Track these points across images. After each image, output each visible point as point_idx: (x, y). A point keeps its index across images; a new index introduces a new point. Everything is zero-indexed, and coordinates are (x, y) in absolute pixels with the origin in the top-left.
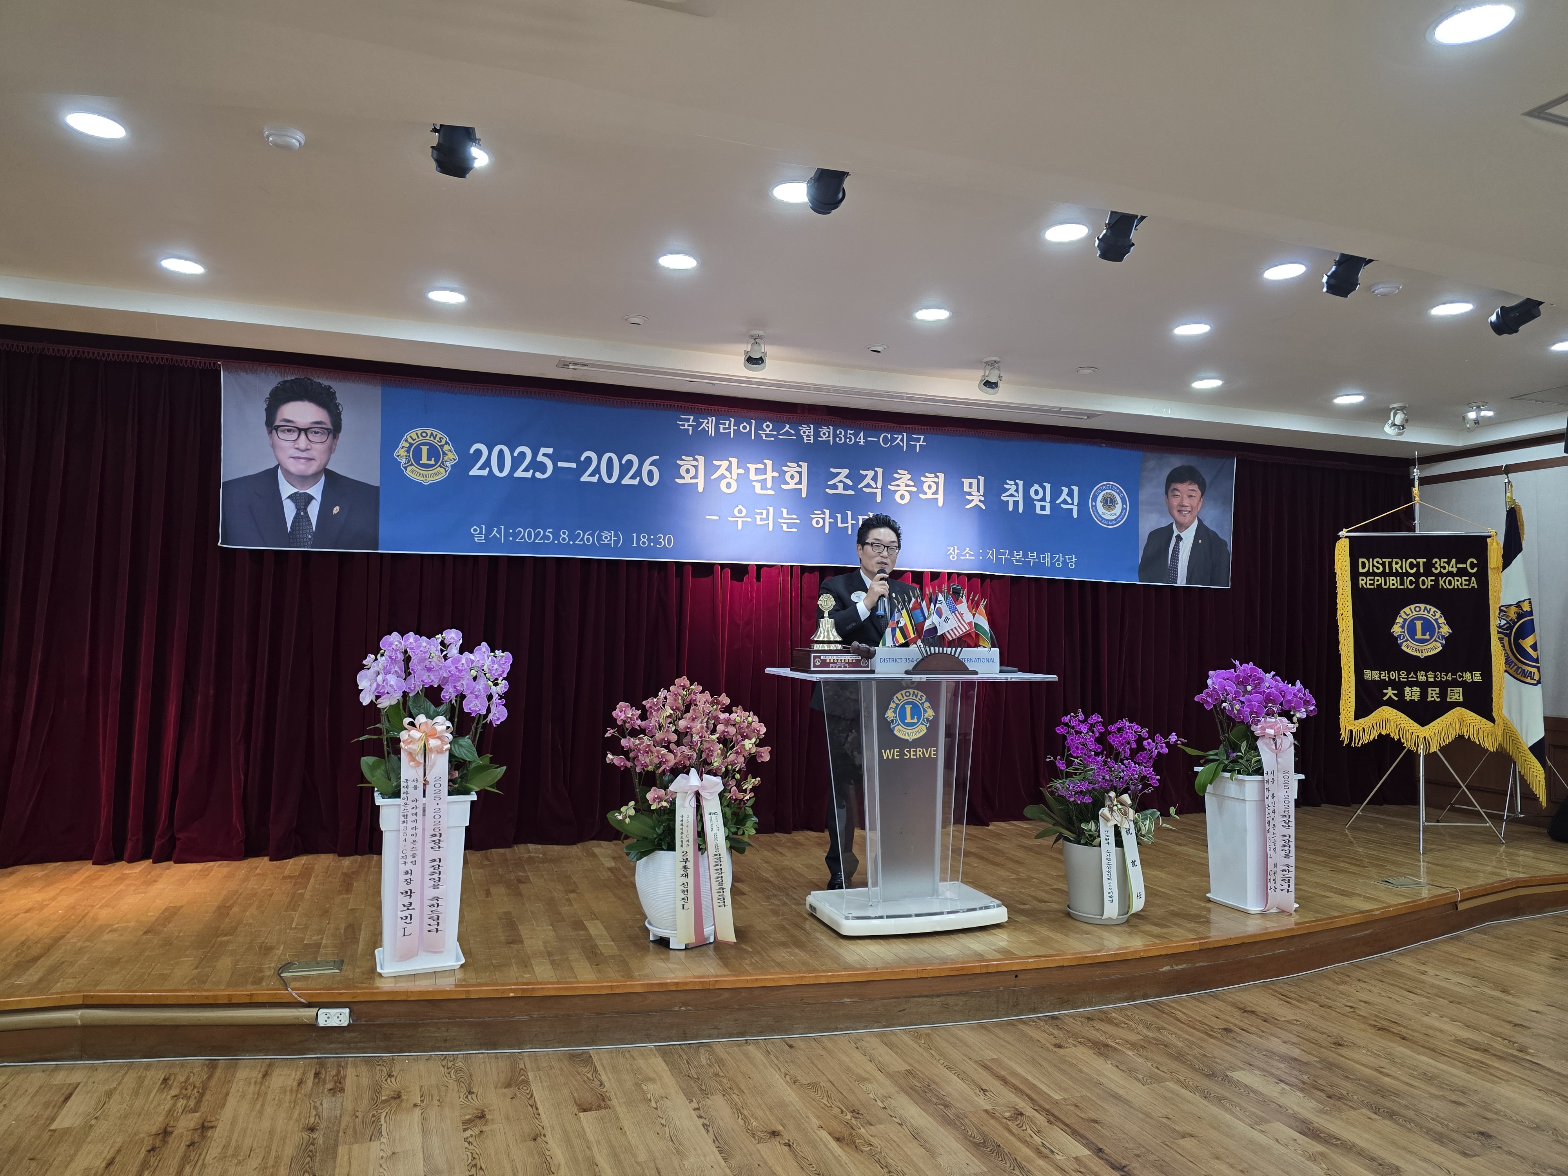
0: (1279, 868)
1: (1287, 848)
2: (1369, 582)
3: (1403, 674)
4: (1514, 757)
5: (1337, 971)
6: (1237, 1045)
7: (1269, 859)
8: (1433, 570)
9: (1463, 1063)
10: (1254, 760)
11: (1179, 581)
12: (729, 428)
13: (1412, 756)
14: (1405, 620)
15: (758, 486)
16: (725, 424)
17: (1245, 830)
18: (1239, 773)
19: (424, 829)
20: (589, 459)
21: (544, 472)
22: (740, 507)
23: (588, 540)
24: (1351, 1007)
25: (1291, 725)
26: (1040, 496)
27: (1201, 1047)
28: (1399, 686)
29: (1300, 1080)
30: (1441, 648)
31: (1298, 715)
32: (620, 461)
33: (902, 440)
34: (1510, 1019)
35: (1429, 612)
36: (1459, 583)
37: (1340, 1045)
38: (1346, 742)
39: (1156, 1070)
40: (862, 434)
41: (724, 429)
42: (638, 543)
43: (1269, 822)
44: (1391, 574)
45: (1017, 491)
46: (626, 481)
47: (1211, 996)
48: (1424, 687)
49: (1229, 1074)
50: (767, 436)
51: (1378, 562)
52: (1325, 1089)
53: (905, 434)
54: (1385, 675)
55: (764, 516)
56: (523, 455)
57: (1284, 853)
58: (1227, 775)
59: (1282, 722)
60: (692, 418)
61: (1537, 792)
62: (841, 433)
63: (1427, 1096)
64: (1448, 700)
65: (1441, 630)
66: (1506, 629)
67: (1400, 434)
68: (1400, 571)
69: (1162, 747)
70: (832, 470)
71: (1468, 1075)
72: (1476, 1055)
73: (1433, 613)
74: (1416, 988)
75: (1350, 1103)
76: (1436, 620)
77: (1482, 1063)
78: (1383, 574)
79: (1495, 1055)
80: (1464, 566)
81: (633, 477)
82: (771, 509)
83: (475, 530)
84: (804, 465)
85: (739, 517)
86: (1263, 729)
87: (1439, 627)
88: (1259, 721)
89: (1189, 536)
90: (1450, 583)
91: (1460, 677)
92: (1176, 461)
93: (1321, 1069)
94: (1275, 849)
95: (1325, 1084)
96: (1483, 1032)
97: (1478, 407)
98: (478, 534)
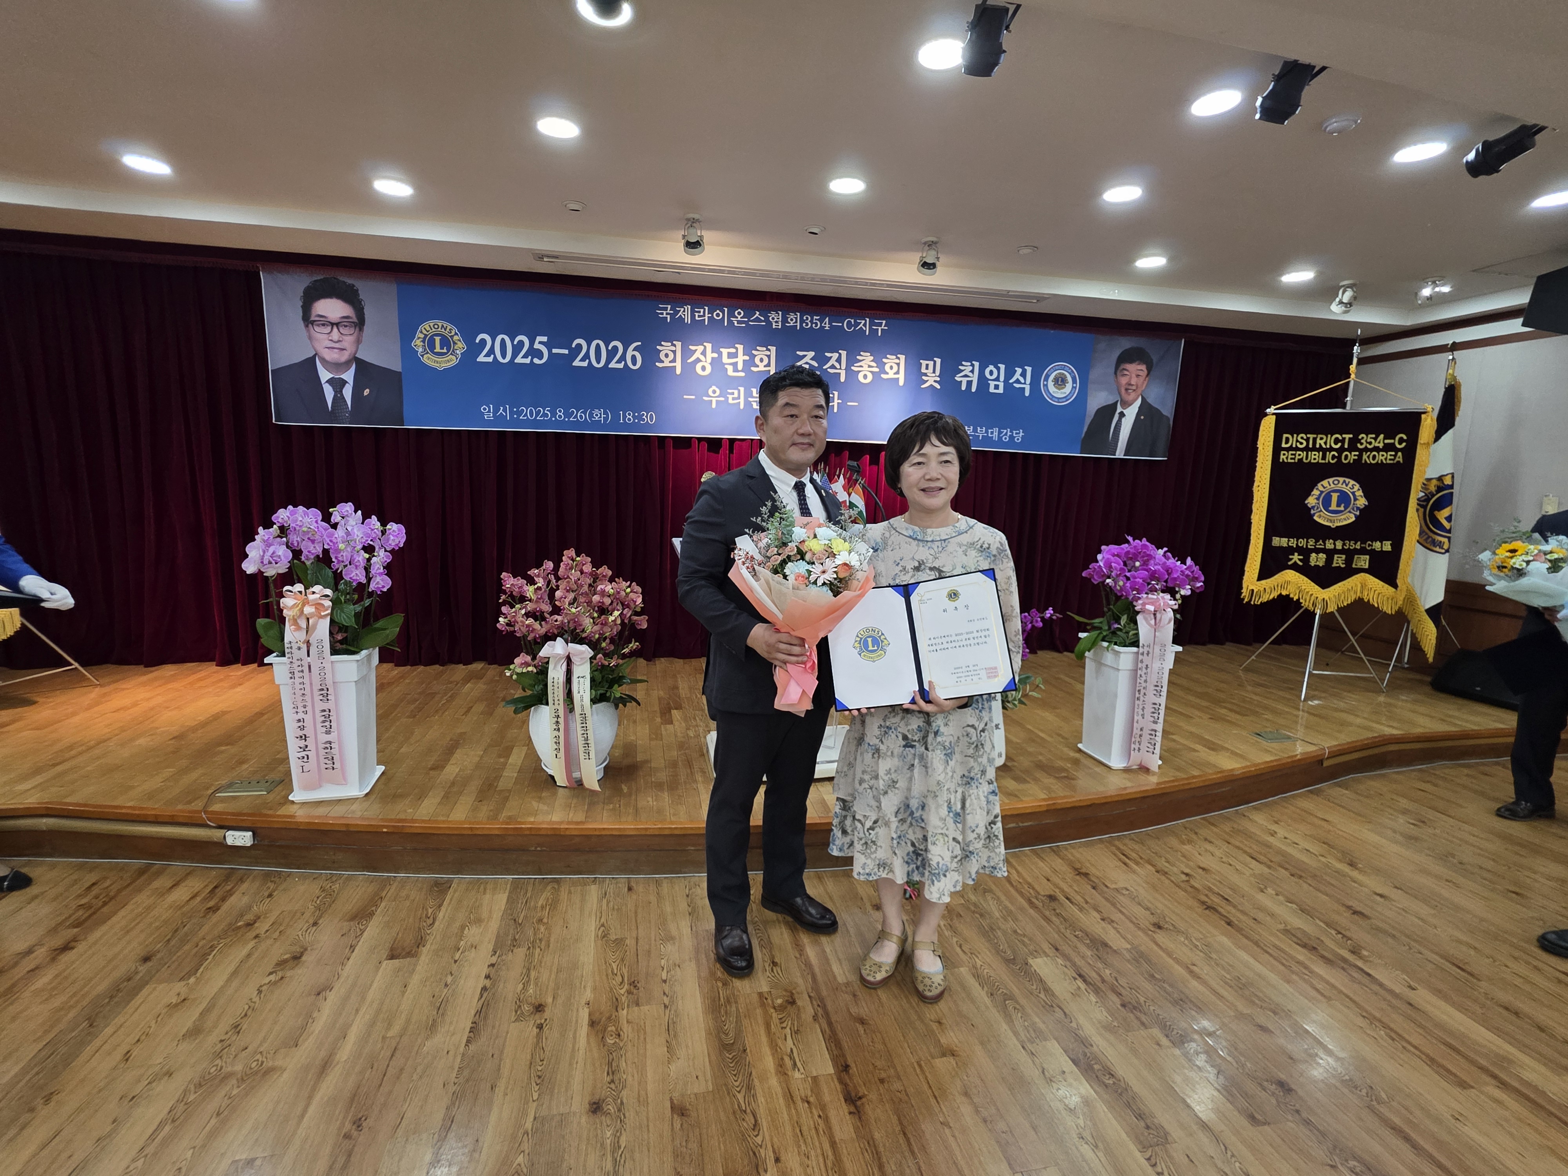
0: (1146, 733)
1: (1156, 715)
2: (1290, 456)
3: (1311, 542)
4: (1409, 617)
5: (1187, 826)
6: (1054, 919)
7: (1135, 724)
8: (1359, 445)
9: (1283, 965)
10: (1131, 633)
11: (1117, 453)
12: (704, 316)
13: (1309, 615)
14: (1322, 492)
15: (730, 369)
16: (699, 312)
17: (1116, 696)
18: (1116, 644)
19: (311, 684)
20: (579, 346)
21: (541, 358)
22: (714, 388)
23: (581, 417)
24: (1187, 875)
25: (1173, 602)
26: (995, 375)
27: (1015, 920)
28: (1305, 553)
29: (1100, 976)
30: (1354, 519)
31: (1183, 592)
32: (607, 347)
33: (865, 325)
34: (1350, 904)
35: (1347, 485)
36: (1383, 458)
37: (1160, 927)
38: (1246, 600)
39: (958, 950)
40: (827, 319)
41: (699, 316)
42: (624, 419)
43: (1139, 691)
44: (1314, 449)
45: (972, 371)
46: (613, 365)
47: (1054, 851)
48: (1330, 554)
49: (1030, 961)
50: (739, 322)
51: (1302, 438)
52: (1123, 992)
53: (868, 320)
54: (1293, 543)
55: (736, 395)
56: (521, 343)
57: (1152, 719)
58: (1105, 644)
59: (1163, 598)
60: (669, 307)
61: (1426, 649)
62: (807, 319)
63: (1232, 1014)
64: (1354, 566)
65: (1357, 502)
66: (1423, 501)
67: (1345, 312)
68: (1324, 446)
69: (1037, 621)
70: (798, 353)
71: (1286, 985)
72: (1302, 955)
73: (1352, 487)
74: (1261, 853)
75: (1143, 1018)
76: (1353, 493)
77: (1306, 968)
78: (1307, 449)
79: (1323, 957)
80: (1392, 441)
81: (618, 362)
82: (742, 389)
83: (485, 409)
84: (773, 349)
85: (713, 395)
86: (1144, 604)
87: (1355, 499)
88: (1139, 598)
89: (1131, 413)
90: (1374, 457)
91: (1369, 545)
92: (1126, 343)
93: (1128, 961)
94: (1143, 715)
95: (1125, 985)
96: (1318, 921)
97: (1434, 282)
98: (487, 412)
